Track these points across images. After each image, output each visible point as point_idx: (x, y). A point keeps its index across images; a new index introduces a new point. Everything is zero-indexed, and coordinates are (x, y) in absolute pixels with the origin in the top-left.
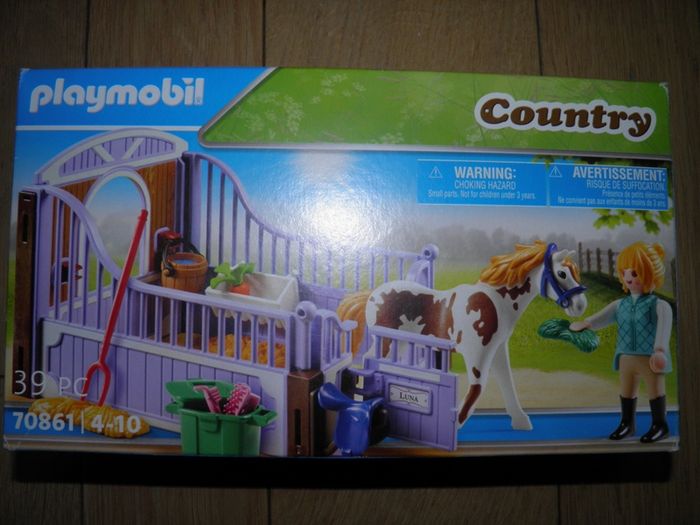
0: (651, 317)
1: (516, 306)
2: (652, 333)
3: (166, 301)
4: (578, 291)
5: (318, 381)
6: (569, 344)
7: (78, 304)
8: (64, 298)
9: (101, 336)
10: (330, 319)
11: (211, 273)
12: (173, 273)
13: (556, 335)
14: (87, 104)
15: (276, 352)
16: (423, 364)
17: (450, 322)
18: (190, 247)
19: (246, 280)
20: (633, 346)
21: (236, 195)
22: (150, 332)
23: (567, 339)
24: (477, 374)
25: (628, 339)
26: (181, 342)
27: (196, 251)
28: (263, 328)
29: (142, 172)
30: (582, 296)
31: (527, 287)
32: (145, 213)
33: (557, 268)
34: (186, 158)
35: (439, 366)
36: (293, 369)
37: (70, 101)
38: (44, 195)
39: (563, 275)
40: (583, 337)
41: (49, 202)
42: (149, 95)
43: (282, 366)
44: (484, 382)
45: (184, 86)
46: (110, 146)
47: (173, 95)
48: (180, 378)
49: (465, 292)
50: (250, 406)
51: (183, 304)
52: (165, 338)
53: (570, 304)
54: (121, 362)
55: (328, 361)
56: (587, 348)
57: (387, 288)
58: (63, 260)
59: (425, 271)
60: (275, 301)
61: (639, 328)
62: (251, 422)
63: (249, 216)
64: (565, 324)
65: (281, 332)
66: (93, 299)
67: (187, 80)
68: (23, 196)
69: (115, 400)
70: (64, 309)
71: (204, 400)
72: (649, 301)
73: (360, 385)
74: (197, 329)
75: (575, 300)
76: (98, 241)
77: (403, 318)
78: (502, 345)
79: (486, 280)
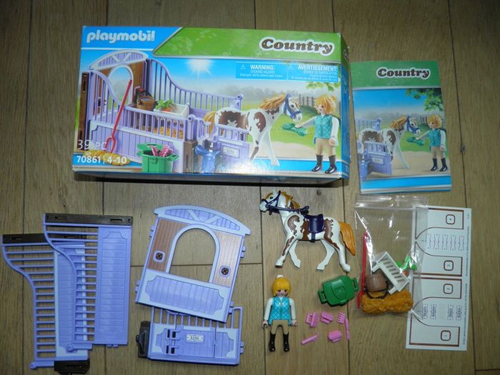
0: (330, 124)
1: (273, 118)
2: (330, 130)
3: (138, 114)
4: (299, 112)
5: (195, 144)
6: (295, 133)
7: (104, 115)
8: (99, 112)
9: (113, 127)
10: (201, 121)
11: (156, 103)
12: (141, 103)
13: (289, 129)
14: (109, 40)
15: (180, 133)
16: (236, 138)
17: (247, 123)
18: (148, 94)
19: (169, 106)
20: (322, 134)
21: (166, 75)
22: (132, 125)
23: (294, 131)
24: (257, 143)
25: (319, 132)
26: (144, 129)
27: (150, 95)
28: (175, 124)
29: (130, 66)
30: (300, 114)
31: (278, 110)
32: (131, 81)
33: (290, 104)
34: (147, 61)
35: (242, 140)
36: (186, 139)
37: (102, 39)
38: (92, 73)
39: (293, 106)
40: (301, 130)
41: (94, 77)
42: (134, 37)
43: (182, 138)
44: (260, 146)
45: (147, 34)
46: (118, 56)
47: (143, 37)
48: (142, 143)
49: (253, 112)
50: (169, 153)
51: (145, 115)
52: (137, 128)
53: (295, 117)
54: (120, 137)
55: (200, 136)
56: (302, 135)
57: (223, 110)
58: (99, 98)
59: (238, 104)
60: (180, 114)
61: (324, 128)
62: (169, 159)
63: (171, 83)
64: (293, 125)
65: (182, 126)
66: (110, 113)
67: (149, 32)
68: (84, 74)
69: (117, 151)
70: (99, 116)
71: (151, 151)
72: (329, 117)
73: (212, 146)
74: (150, 125)
75: (297, 116)
76: (112, 91)
77: (229, 121)
78: (267, 132)
79: (262, 107)
